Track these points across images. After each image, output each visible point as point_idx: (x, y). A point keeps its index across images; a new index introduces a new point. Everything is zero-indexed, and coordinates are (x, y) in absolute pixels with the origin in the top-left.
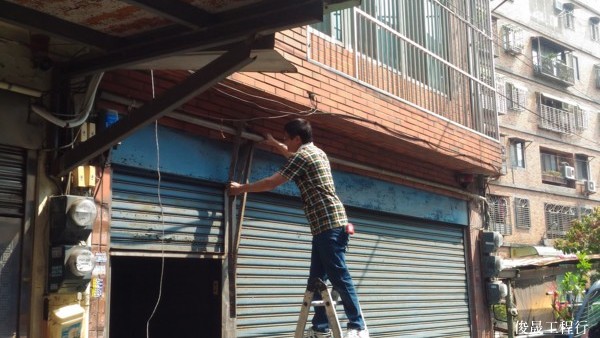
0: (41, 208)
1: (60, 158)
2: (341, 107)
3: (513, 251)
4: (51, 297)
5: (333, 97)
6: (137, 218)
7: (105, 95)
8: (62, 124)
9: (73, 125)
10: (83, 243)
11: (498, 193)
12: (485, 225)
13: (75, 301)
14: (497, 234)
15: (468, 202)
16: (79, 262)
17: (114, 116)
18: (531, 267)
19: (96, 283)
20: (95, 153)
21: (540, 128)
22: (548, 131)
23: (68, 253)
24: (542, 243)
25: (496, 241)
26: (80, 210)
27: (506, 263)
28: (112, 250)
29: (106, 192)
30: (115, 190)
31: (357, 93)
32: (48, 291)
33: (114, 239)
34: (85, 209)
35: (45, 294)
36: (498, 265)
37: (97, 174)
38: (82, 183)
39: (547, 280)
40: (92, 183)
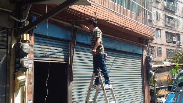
0: (12, 46)
1: (18, 31)
2: (104, 17)
3: (156, 63)
4: (16, 73)
5: (102, 14)
6: (42, 50)
7: (32, 12)
8: (19, 21)
9: (22, 21)
10: (25, 57)
11: (152, 45)
12: (148, 54)
13: (23, 75)
14: (151, 57)
15: (143, 47)
16: (24, 63)
17: (35, 18)
18: (161, 67)
19: (30, 70)
20: (29, 30)
21: (166, 25)
22: (168, 26)
23: (21, 60)
24: (165, 61)
25: (151, 59)
26: (24, 47)
27: (154, 66)
28: (34, 59)
29: (32, 42)
30: (35, 41)
31: (110, 13)
32: (15, 72)
33: (35, 56)
34: (26, 47)
35: (14, 72)
36: (151, 66)
37: (30, 36)
38: (25, 39)
39: (166, 71)
40: (28, 39)
